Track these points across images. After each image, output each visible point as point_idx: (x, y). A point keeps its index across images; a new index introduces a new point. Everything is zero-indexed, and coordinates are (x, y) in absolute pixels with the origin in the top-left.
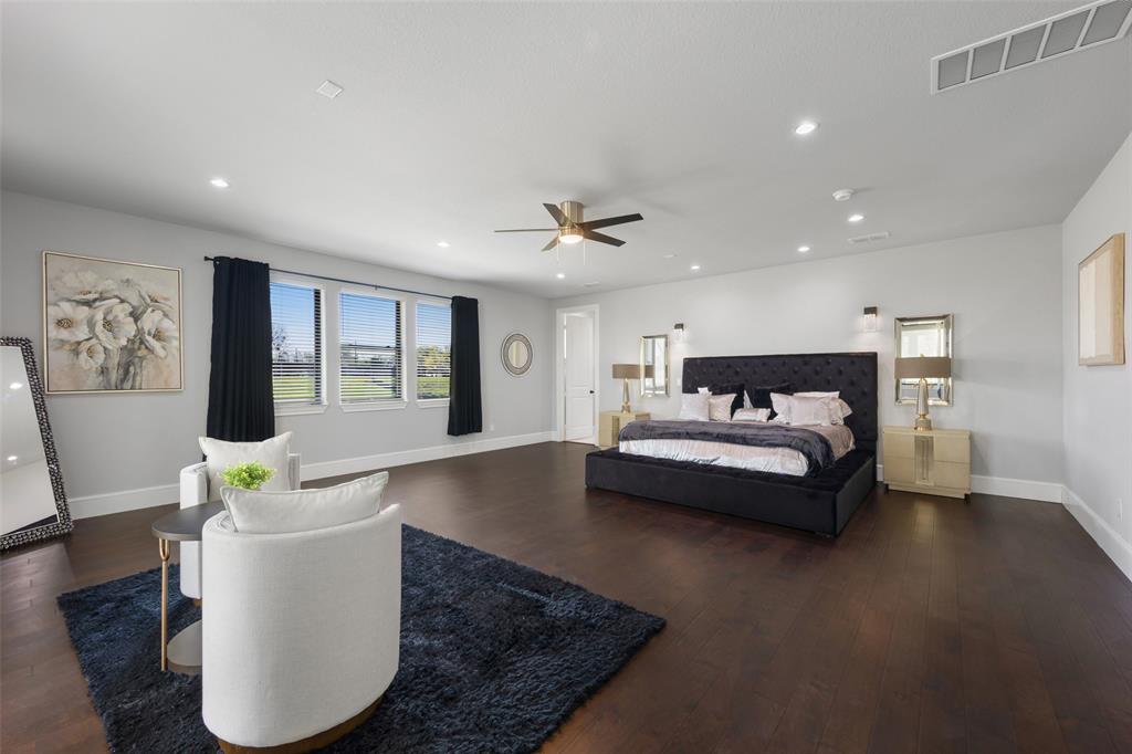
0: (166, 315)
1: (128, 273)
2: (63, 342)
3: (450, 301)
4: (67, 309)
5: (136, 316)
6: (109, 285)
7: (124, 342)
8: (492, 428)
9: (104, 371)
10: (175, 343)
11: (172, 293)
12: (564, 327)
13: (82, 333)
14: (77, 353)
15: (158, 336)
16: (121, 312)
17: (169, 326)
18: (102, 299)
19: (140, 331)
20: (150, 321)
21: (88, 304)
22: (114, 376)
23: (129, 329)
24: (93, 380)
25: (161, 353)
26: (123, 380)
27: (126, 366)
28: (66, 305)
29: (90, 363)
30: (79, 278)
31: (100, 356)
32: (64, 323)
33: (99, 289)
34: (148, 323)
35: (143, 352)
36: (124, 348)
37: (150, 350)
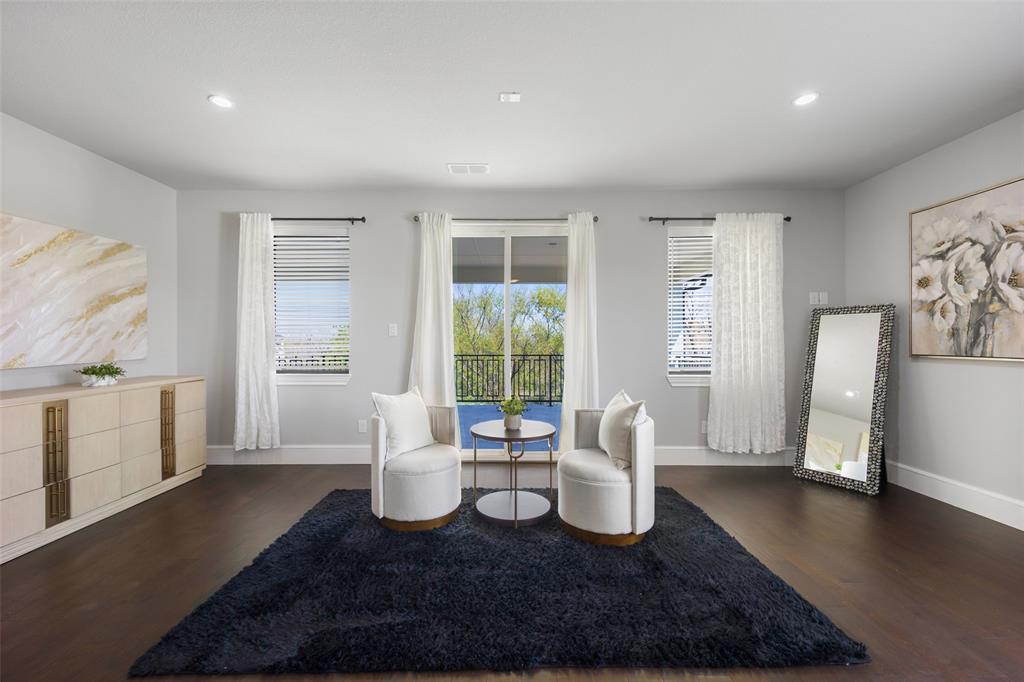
1: (982, 204)
2: (922, 303)
4: (926, 268)
5: (988, 259)
6: (961, 227)
7: (974, 295)
9: (954, 333)
13: (936, 291)
14: (932, 313)
15: (1014, 281)
16: (972, 255)
18: (954, 246)
19: (992, 278)
20: (1006, 260)
21: (942, 256)
22: (964, 339)
23: (980, 277)
24: (945, 345)
25: (1016, 303)
26: (973, 344)
27: (976, 327)
28: (925, 263)
29: (943, 325)
30: (935, 230)
31: (952, 315)
32: (924, 283)
33: (952, 236)
34: (1002, 265)
35: (995, 306)
36: (974, 304)
37: (1004, 303)
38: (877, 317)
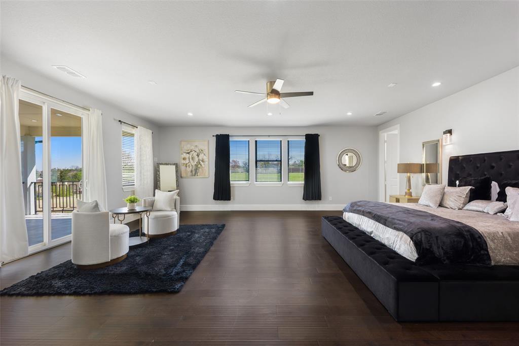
0: (204, 155)
1: (196, 144)
2: (184, 164)
3: (304, 137)
4: (185, 155)
5: (198, 156)
6: (193, 148)
7: (195, 163)
8: (330, 198)
9: (192, 171)
10: (207, 163)
11: (206, 148)
12: (385, 142)
13: (187, 161)
14: (186, 166)
15: (203, 161)
16: (195, 154)
17: (206, 158)
18: (191, 151)
19: (199, 160)
20: (201, 156)
21: (188, 153)
22: (194, 173)
23: (196, 159)
24: (190, 174)
25: (203, 166)
26: (195, 174)
27: (196, 170)
28: (185, 154)
29: (189, 169)
30: (187, 147)
31: (191, 167)
32: (184, 159)
33: (191, 149)
34: (200, 157)
35: (199, 166)
36: (196, 165)
37: (201, 165)
38: (174, 166)
